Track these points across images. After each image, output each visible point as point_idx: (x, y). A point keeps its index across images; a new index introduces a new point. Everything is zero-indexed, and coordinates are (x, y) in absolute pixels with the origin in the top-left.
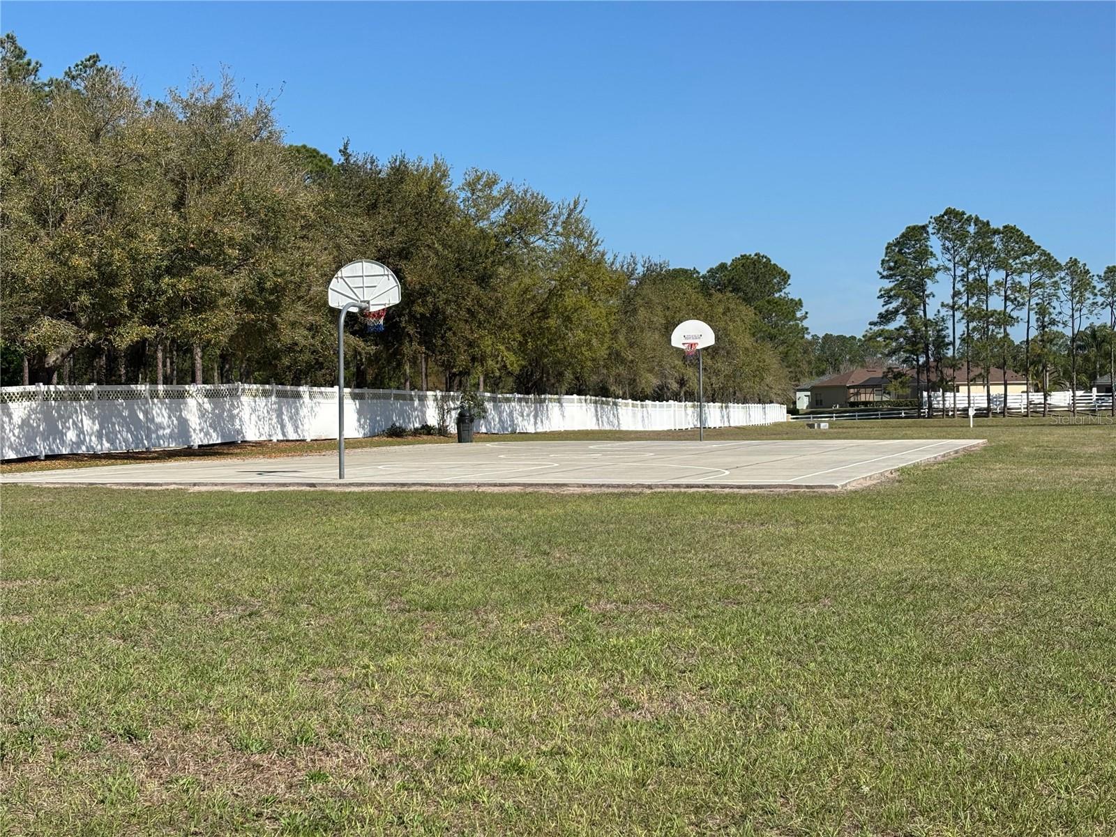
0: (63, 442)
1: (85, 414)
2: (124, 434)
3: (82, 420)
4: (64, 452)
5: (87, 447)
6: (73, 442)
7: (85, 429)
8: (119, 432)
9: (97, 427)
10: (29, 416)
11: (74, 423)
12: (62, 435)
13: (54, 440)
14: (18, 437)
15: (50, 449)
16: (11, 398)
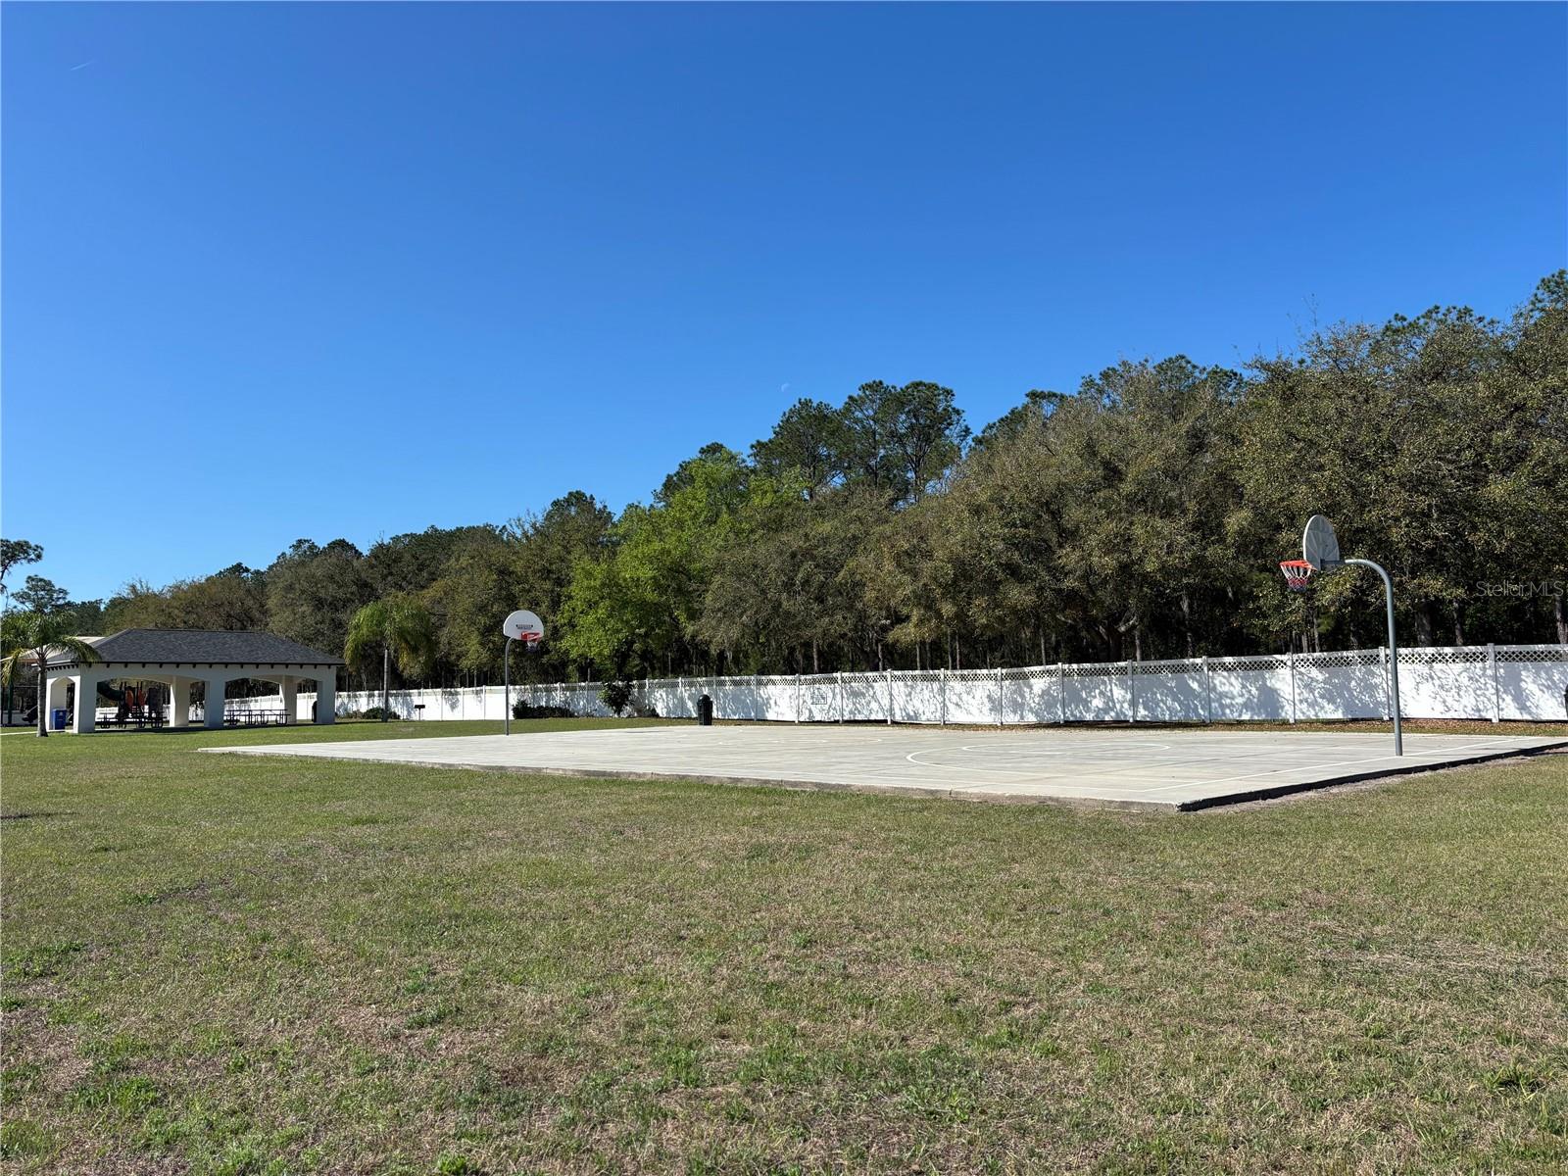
0: (1088, 710)
1: (1116, 685)
2: (1169, 702)
3: (1111, 690)
4: (1089, 717)
5: (1117, 713)
6: (1099, 709)
7: (1115, 698)
8: (1162, 701)
9: (1129, 696)
10: (1050, 688)
11: (1101, 693)
12: (1086, 703)
13: (1077, 707)
14: (1039, 704)
15: (1072, 715)
16: (1033, 674)
